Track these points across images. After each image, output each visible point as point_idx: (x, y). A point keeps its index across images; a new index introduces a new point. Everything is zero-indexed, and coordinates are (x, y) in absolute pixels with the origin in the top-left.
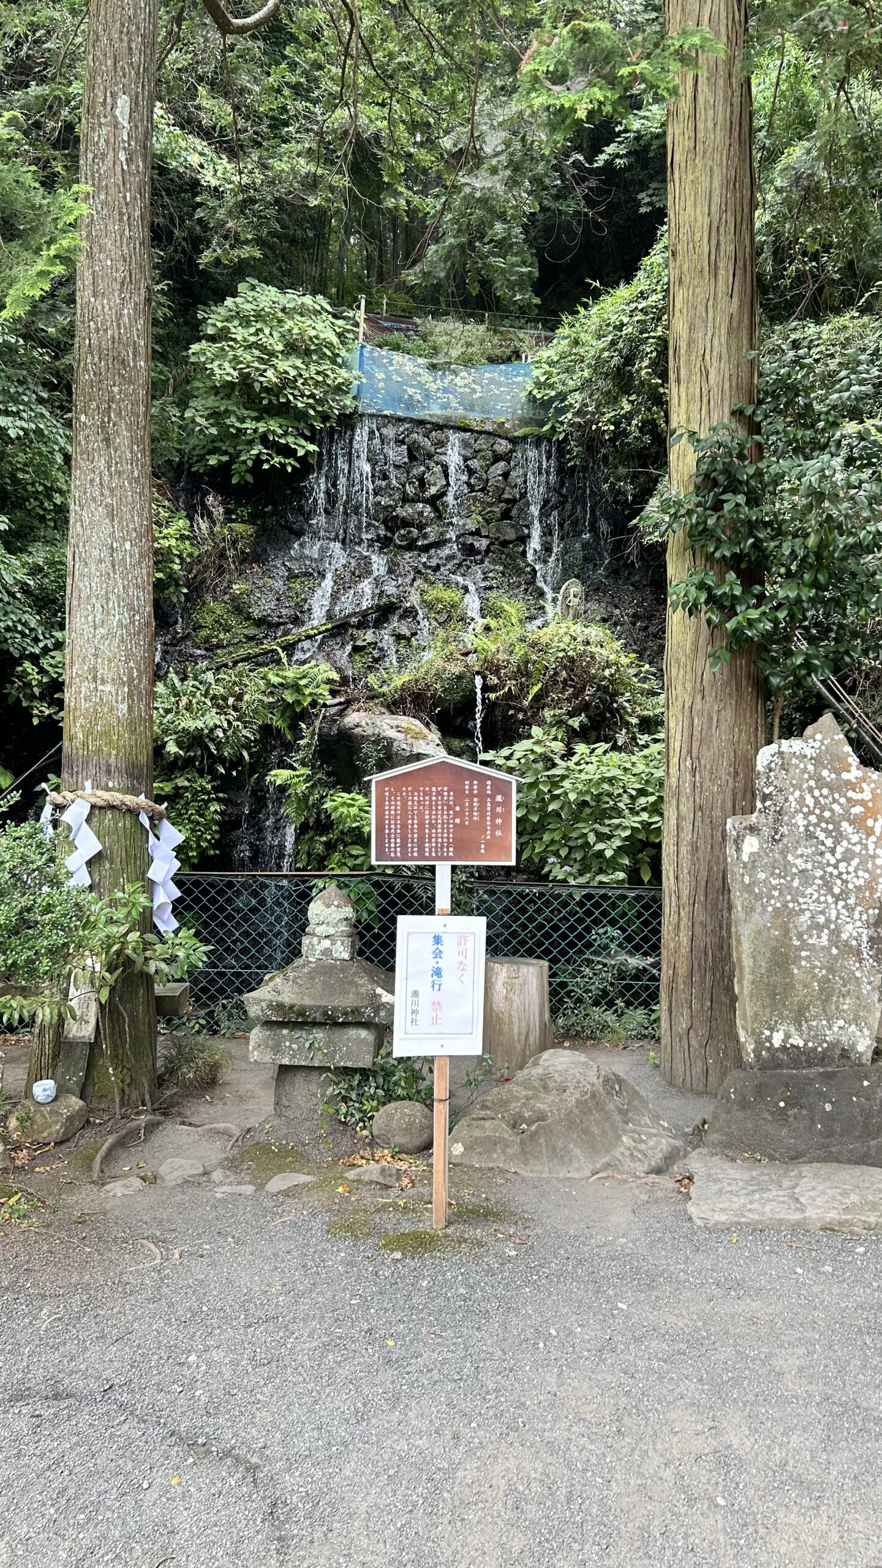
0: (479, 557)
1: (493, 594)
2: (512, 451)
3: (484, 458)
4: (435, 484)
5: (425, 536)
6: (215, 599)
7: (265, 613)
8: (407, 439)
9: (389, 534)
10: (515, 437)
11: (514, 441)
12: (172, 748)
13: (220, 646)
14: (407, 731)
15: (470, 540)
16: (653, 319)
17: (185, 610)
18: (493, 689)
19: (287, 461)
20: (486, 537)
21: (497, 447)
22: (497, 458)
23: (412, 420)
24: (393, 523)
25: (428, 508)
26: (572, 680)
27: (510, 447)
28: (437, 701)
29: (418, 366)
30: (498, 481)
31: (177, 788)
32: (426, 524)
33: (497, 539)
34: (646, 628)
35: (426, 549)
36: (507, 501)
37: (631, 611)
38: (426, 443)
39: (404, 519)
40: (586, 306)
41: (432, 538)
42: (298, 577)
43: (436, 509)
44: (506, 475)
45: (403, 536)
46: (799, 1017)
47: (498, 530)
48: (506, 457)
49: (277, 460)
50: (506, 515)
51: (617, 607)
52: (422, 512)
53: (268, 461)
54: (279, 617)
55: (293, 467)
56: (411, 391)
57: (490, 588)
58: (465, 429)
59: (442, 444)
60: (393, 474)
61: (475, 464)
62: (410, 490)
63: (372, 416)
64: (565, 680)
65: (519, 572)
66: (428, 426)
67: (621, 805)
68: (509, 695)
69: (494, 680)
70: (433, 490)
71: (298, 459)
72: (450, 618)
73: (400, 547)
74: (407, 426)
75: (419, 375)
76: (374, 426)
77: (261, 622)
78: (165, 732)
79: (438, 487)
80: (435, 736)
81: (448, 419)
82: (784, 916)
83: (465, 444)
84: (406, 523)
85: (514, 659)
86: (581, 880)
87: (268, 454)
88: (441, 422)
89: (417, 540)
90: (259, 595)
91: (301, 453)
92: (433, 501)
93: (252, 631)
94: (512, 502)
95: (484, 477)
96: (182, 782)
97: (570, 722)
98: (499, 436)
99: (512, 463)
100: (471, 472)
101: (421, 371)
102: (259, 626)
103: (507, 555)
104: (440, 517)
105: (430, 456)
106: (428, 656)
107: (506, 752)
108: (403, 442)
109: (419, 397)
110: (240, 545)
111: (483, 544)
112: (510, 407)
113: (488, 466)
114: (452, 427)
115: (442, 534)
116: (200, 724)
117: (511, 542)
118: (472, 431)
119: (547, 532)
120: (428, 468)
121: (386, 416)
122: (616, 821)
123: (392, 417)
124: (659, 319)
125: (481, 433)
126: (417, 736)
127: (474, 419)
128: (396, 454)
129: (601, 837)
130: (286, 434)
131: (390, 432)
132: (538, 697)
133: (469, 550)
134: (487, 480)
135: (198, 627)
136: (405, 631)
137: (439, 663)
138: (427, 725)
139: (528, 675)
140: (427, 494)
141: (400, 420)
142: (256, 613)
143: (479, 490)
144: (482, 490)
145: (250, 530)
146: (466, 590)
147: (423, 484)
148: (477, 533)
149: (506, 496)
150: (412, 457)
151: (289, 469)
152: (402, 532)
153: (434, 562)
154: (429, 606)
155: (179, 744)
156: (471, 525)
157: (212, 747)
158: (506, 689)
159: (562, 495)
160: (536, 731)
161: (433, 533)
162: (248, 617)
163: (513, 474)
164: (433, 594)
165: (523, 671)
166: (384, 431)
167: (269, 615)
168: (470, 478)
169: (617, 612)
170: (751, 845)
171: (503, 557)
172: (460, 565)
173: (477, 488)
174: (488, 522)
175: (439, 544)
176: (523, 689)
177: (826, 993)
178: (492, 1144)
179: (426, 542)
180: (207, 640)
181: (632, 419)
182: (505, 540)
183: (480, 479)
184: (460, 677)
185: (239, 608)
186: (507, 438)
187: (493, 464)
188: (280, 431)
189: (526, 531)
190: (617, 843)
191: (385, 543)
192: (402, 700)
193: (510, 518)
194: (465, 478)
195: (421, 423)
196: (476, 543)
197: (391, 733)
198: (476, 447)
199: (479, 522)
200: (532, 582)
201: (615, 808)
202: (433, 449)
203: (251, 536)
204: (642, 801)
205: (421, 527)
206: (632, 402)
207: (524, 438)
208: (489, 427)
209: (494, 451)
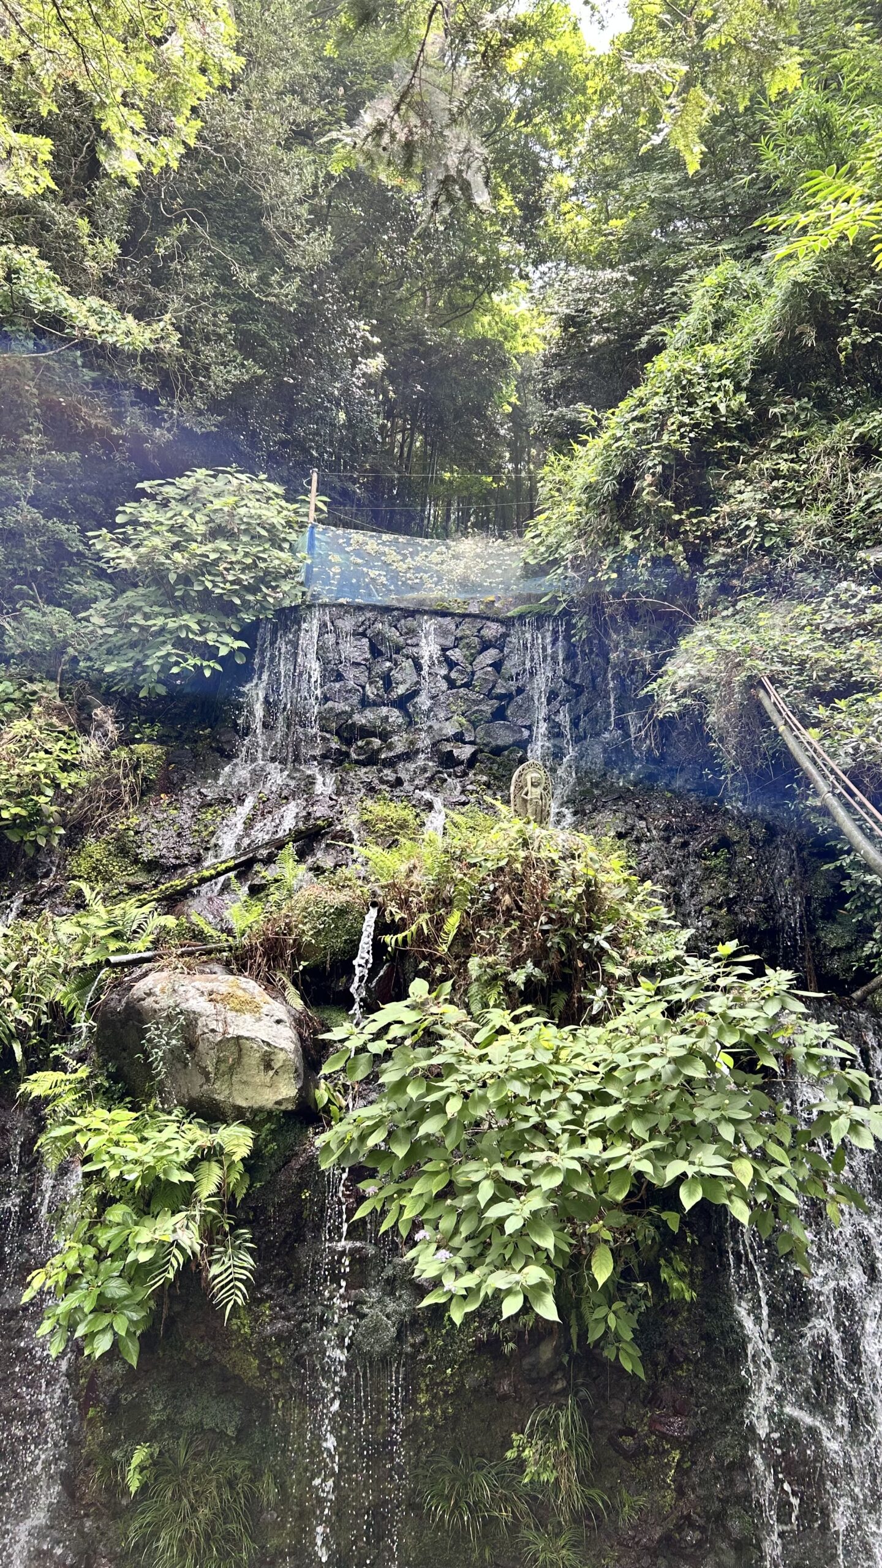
0: (459, 769)
2: (505, 635)
3: (468, 646)
4: (404, 682)
5: (390, 747)
6: (96, 839)
7: (158, 854)
8: (368, 632)
9: (344, 748)
10: (509, 618)
11: (507, 622)
14: (225, 1000)
15: (447, 747)
16: (655, 426)
17: (64, 857)
18: (395, 928)
19: (205, 663)
20: (471, 743)
21: (485, 632)
22: (486, 645)
23: (374, 608)
24: (349, 733)
25: (396, 712)
26: (520, 909)
27: (502, 630)
28: (304, 951)
29: (384, 543)
30: (486, 673)
32: (394, 732)
33: (486, 745)
34: (685, 845)
35: (391, 763)
36: (500, 697)
37: (662, 823)
38: (393, 634)
39: (362, 728)
40: (584, 443)
41: (400, 748)
42: (211, 805)
43: (407, 714)
44: (497, 666)
45: (361, 748)
47: (488, 734)
48: (499, 643)
49: (193, 661)
50: (499, 714)
51: (641, 818)
52: (387, 717)
53: (177, 664)
54: (177, 858)
55: (213, 669)
56: (373, 573)
57: (466, 803)
58: (444, 614)
59: (412, 632)
60: (350, 674)
61: (456, 655)
62: (370, 691)
63: (324, 606)
64: (509, 910)
66: (395, 613)
67: (554, 1125)
68: (419, 937)
69: (397, 915)
70: (401, 690)
71: (222, 661)
73: (357, 762)
74: (369, 615)
75: (384, 554)
76: (327, 618)
77: (152, 866)
79: (407, 686)
80: (281, 1006)
81: (421, 602)
83: (443, 632)
84: (366, 732)
86: (470, 1280)
87: (178, 655)
88: (412, 607)
89: (380, 750)
90: (155, 831)
91: (223, 651)
92: (402, 703)
93: (140, 879)
94: (509, 697)
95: (469, 669)
97: (512, 977)
98: (488, 619)
99: (506, 650)
100: (451, 664)
101: (386, 549)
102: (149, 872)
103: (500, 764)
104: (411, 723)
105: (398, 650)
108: (364, 635)
109: (383, 580)
110: (142, 770)
111: (464, 752)
112: (502, 583)
113: (474, 656)
114: (426, 612)
115: (412, 743)
117: (505, 748)
118: (452, 615)
119: (555, 732)
120: (396, 664)
121: (341, 605)
122: (539, 1157)
123: (349, 605)
124: (663, 425)
125: (464, 616)
126: (242, 1007)
127: (453, 598)
128: (355, 650)
129: (508, 1190)
130: (204, 631)
131: (347, 624)
132: (465, 940)
133: (448, 761)
134: (473, 673)
135: (68, 878)
139: (449, 903)
140: (394, 695)
141: (360, 608)
142: (147, 853)
143: (462, 686)
144: (466, 685)
145: (158, 750)
146: (431, 807)
147: (388, 682)
148: (459, 738)
149: (499, 690)
150: (375, 652)
151: (207, 673)
152: (360, 743)
153: (396, 777)
154: (370, 828)
156: (450, 730)
158: (413, 928)
159: (575, 686)
161: (400, 744)
162: (136, 861)
163: (507, 664)
164: (376, 811)
165: (440, 898)
166: (339, 623)
167: (161, 857)
168: (450, 670)
169: (643, 824)
171: (495, 766)
172: (431, 780)
173: (459, 683)
174: (474, 724)
175: (409, 756)
179: (392, 754)
181: (638, 557)
182: (498, 746)
183: (461, 672)
184: (342, 912)
185: (123, 850)
186: (497, 620)
187: (480, 652)
188: (195, 627)
189: (526, 733)
190: (534, 1202)
191: (336, 760)
193: (505, 718)
194: (443, 672)
195: (387, 610)
196: (456, 752)
197: (197, 1004)
198: (459, 634)
199: (461, 725)
201: (540, 1128)
202: (401, 639)
203: (159, 758)
204: (599, 1114)
205: (384, 736)
206: (636, 537)
207: (521, 617)
208: (474, 609)
209: (481, 637)
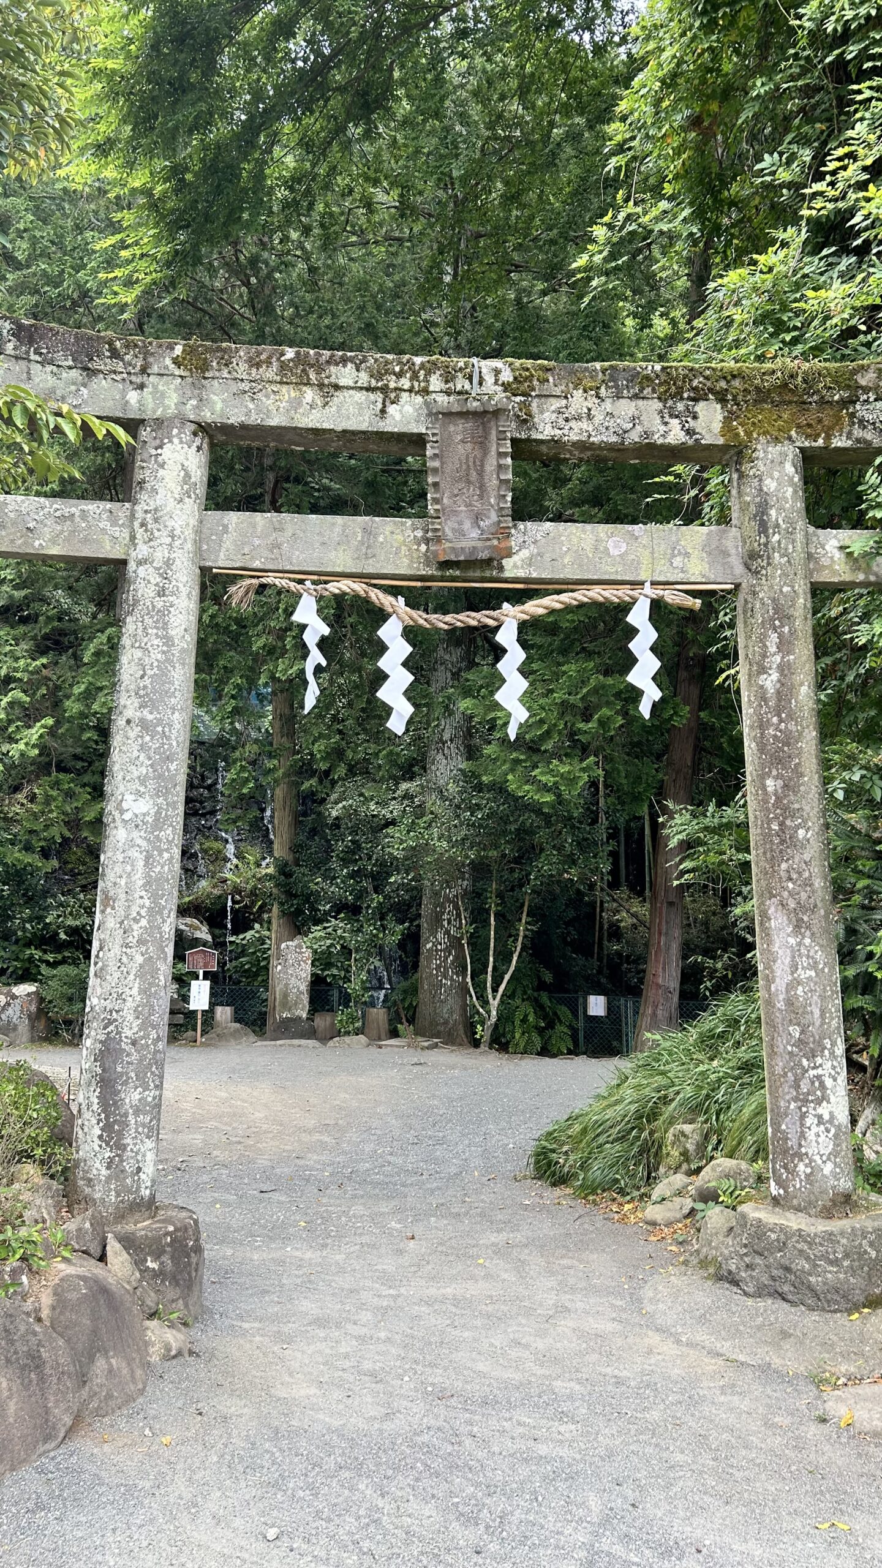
1: (243, 844)
4: (210, 778)
5: (204, 808)
6: (77, 846)
12: (63, 936)
13: (79, 874)
14: (191, 926)
17: (58, 852)
18: (238, 902)
25: (206, 792)
28: (208, 910)
31: (64, 957)
32: (204, 801)
35: (204, 815)
38: (205, 755)
39: (190, 798)
41: (208, 808)
43: (211, 792)
45: (189, 807)
46: (289, 1010)
52: (202, 794)
57: (241, 840)
62: (195, 781)
65: (259, 829)
66: (207, 745)
68: (246, 906)
69: (238, 897)
70: (209, 782)
72: (217, 859)
73: (188, 813)
74: (195, 745)
78: (58, 927)
79: (212, 780)
80: (205, 929)
82: (287, 985)
84: (192, 800)
85: (249, 887)
88: (215, 743)
89: (198, 810)
92: (209, 788)
96: (67, 954)
104: (213, 797)
105: (208, 762)
106: (203, 883)
107: (241, 936)
114: (222, 746)
115: (214, 807)
116: (78, 923)
120: (206, 769)
126: (197, 928)
132: (261, 907)
135: (66, 863)
136: (191, 867)
137: (209, 889)
138: (201, 922)
139: (256, 895)
140: (206, 784)
146: (227, 841)
150: (196, 763)
153: (209, 824)
154: (205, 851)
155: (66, 933)
157: (84, 935)
158: (244, 903)
160: (257, 926)
161: (208, 806)
164: (207, 845)
165: (253, 893)
170: (279, 967)
175: (212, 813)
176: (253, 903)
177: (296, 1003)
178: (212, 1039)
179: (204, 811)
180: (72, 870)
184: (220, 897)
189: (264, 804)
192: (189, 909)
200: (267, 835)
205: (201, 803)
